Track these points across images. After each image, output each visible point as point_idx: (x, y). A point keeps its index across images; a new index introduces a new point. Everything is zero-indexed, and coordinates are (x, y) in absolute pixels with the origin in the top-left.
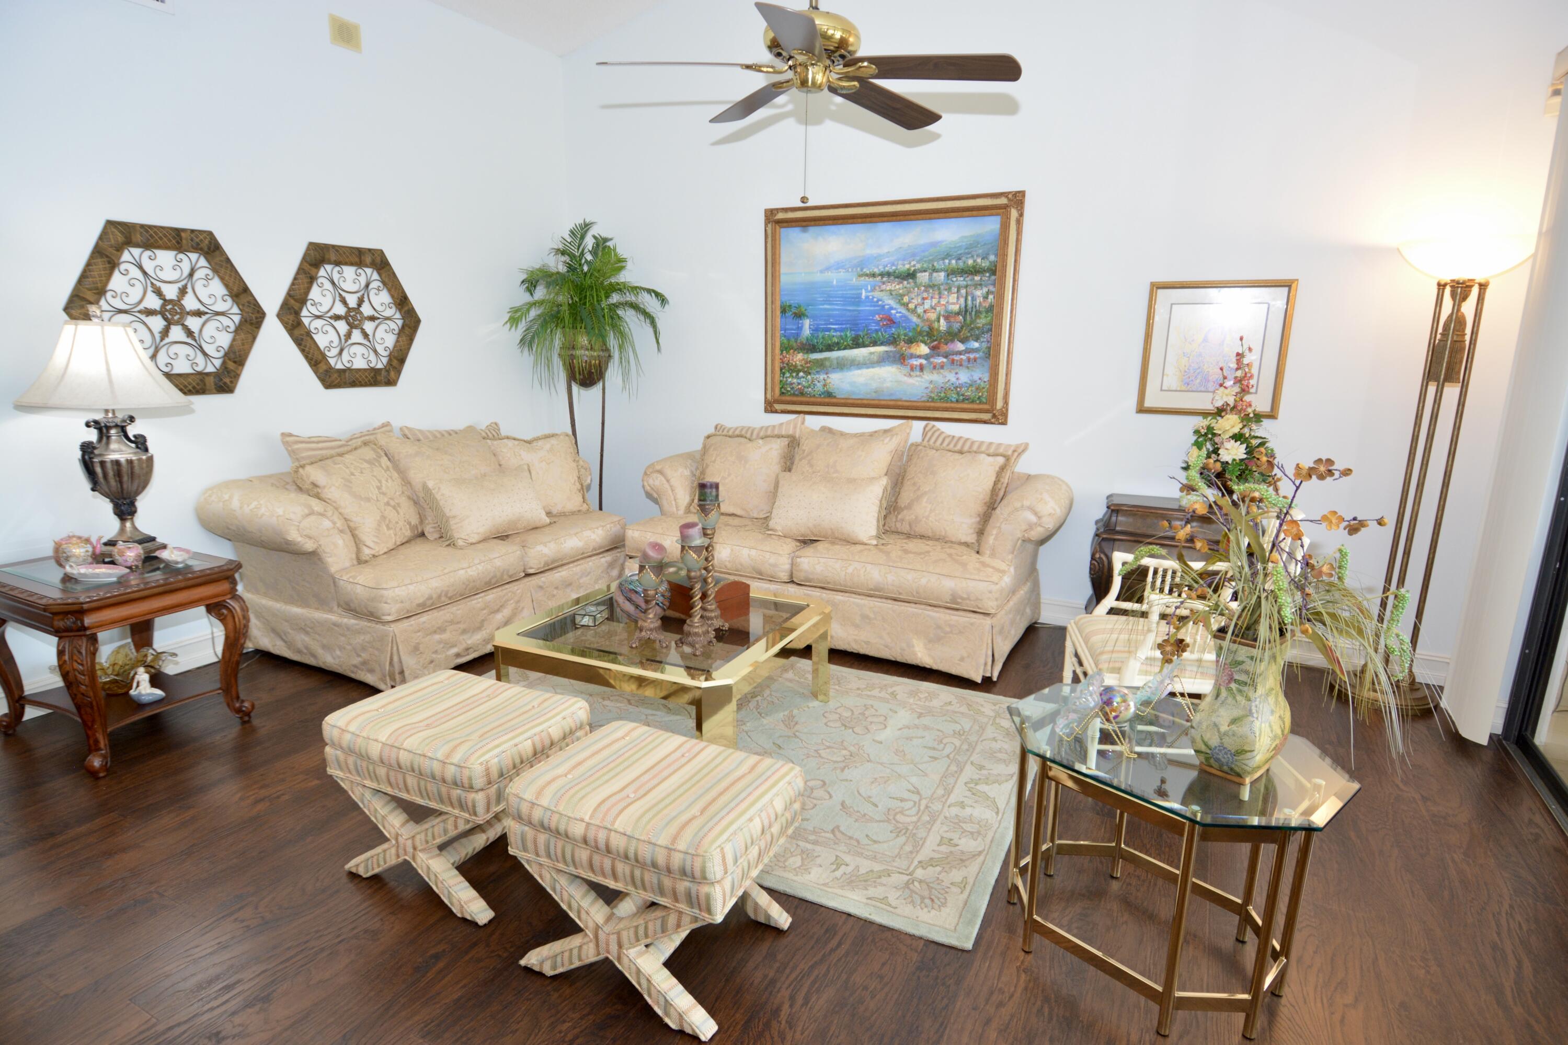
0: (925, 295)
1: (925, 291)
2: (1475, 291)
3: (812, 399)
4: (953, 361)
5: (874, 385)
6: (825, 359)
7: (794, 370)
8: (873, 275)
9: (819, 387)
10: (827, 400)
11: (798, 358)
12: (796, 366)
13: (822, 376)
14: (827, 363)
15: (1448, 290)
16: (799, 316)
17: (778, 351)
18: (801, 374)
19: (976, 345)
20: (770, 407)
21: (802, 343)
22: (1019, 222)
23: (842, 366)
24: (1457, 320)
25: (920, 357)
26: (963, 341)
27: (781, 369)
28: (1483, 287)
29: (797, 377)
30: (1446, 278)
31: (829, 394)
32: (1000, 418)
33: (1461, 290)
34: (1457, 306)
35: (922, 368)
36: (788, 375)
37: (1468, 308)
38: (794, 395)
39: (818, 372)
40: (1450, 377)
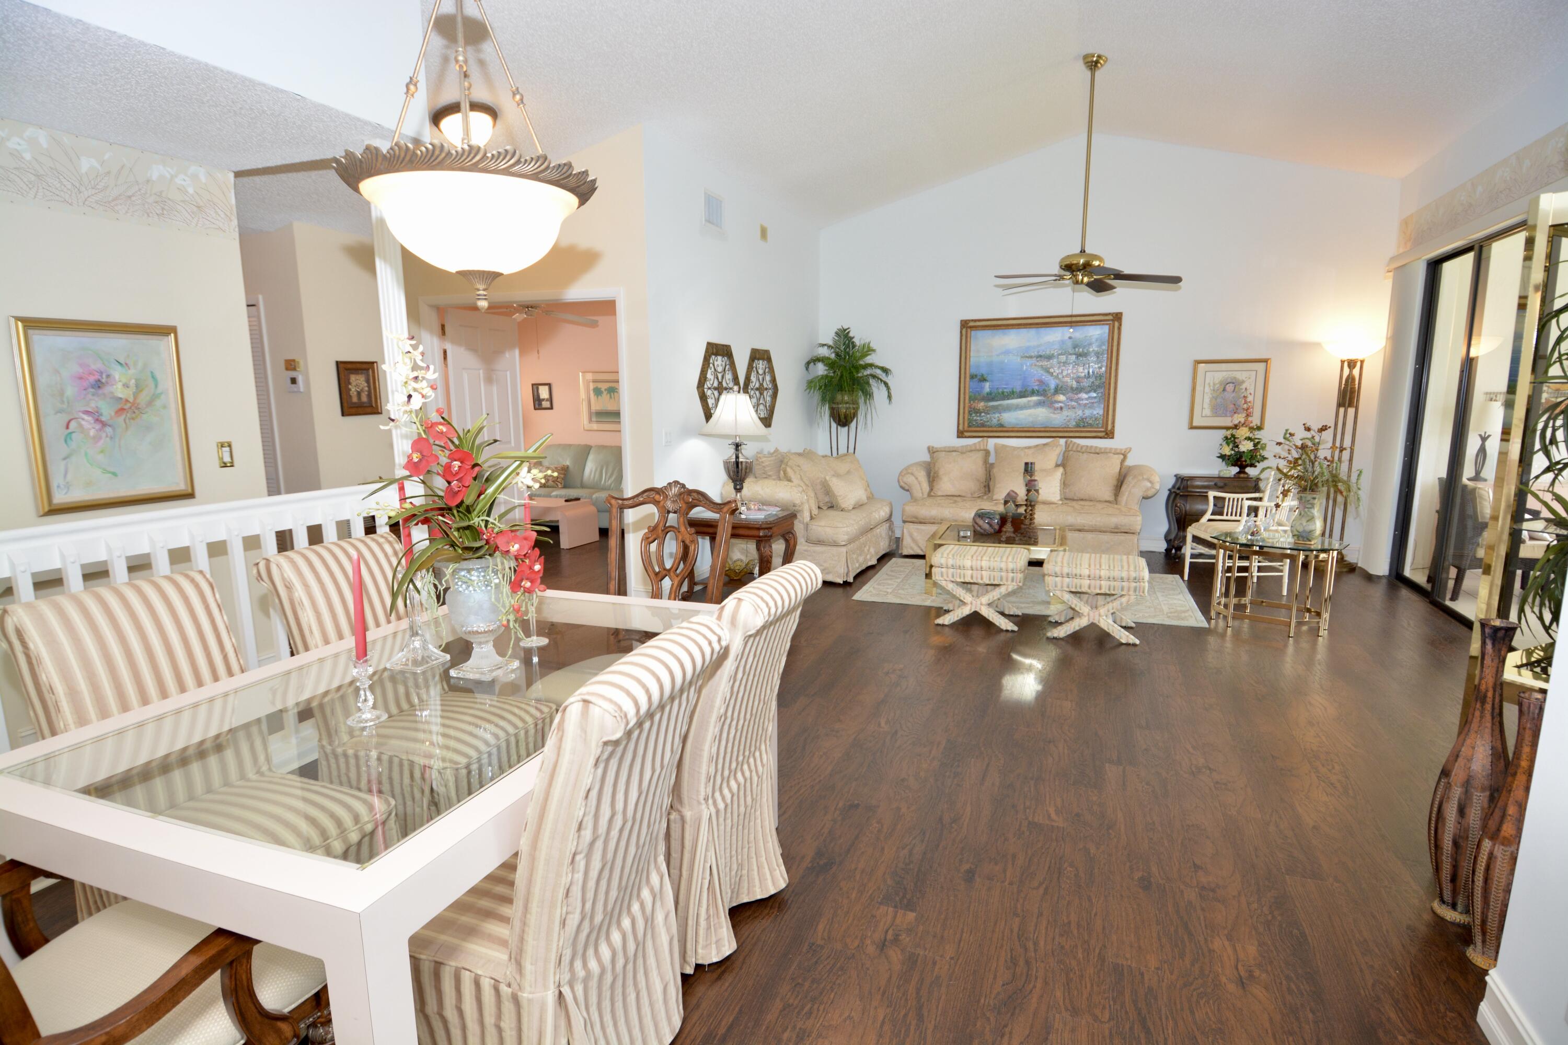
0: (1063, 368)
1: (1064, 366)
2: (1359, 364)
3: (990, 429)
4: (1079, 404)
5: (1031, 419)
6: (999, 405)
7: (978, 412)
8: (1031, 357)
9: (995, 421)
10: (1000, 429)
11: (981, 405)
12: (979, 410)
13: (997, 415)
14: (1000, 408)
15: (1346, 364)
16: (983, 379)
17: (967, 401)
18: (983, 414)
19: (1095, 395)
20: (961, 434)
21: (984, 397)
22: (1119, 329)
23: (1009, 409)
24: (1351, 378)
25: (1060, 402)
26: (1087, 393)
27: (969, 412)
28: (1362, 362)
29: (980, 416)
30: (1345, 358)
31: (1001, 426)
32: (1109, 434)
33: (1352, 364)
34: (1351, 371)
35: (1061, 408)
36: (974, 415)
37: (1356, 372)
38: (978, 427)
39: (994, 413)
40: (1350, 405)
